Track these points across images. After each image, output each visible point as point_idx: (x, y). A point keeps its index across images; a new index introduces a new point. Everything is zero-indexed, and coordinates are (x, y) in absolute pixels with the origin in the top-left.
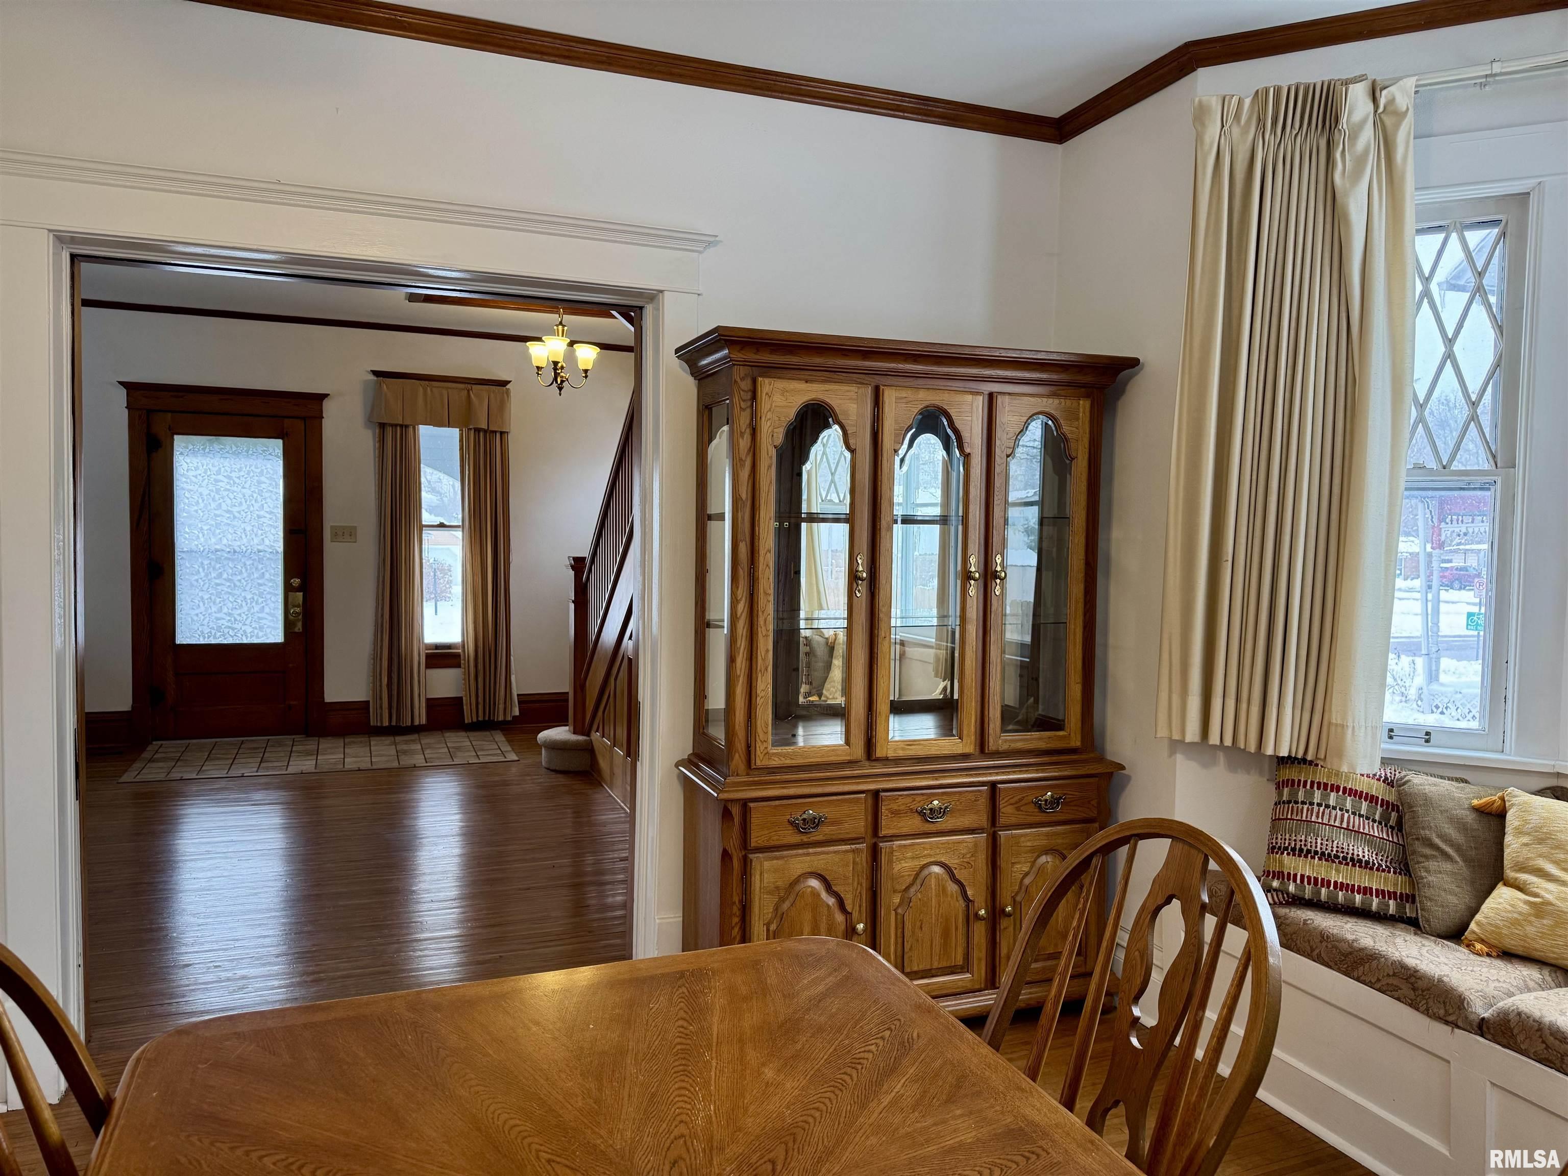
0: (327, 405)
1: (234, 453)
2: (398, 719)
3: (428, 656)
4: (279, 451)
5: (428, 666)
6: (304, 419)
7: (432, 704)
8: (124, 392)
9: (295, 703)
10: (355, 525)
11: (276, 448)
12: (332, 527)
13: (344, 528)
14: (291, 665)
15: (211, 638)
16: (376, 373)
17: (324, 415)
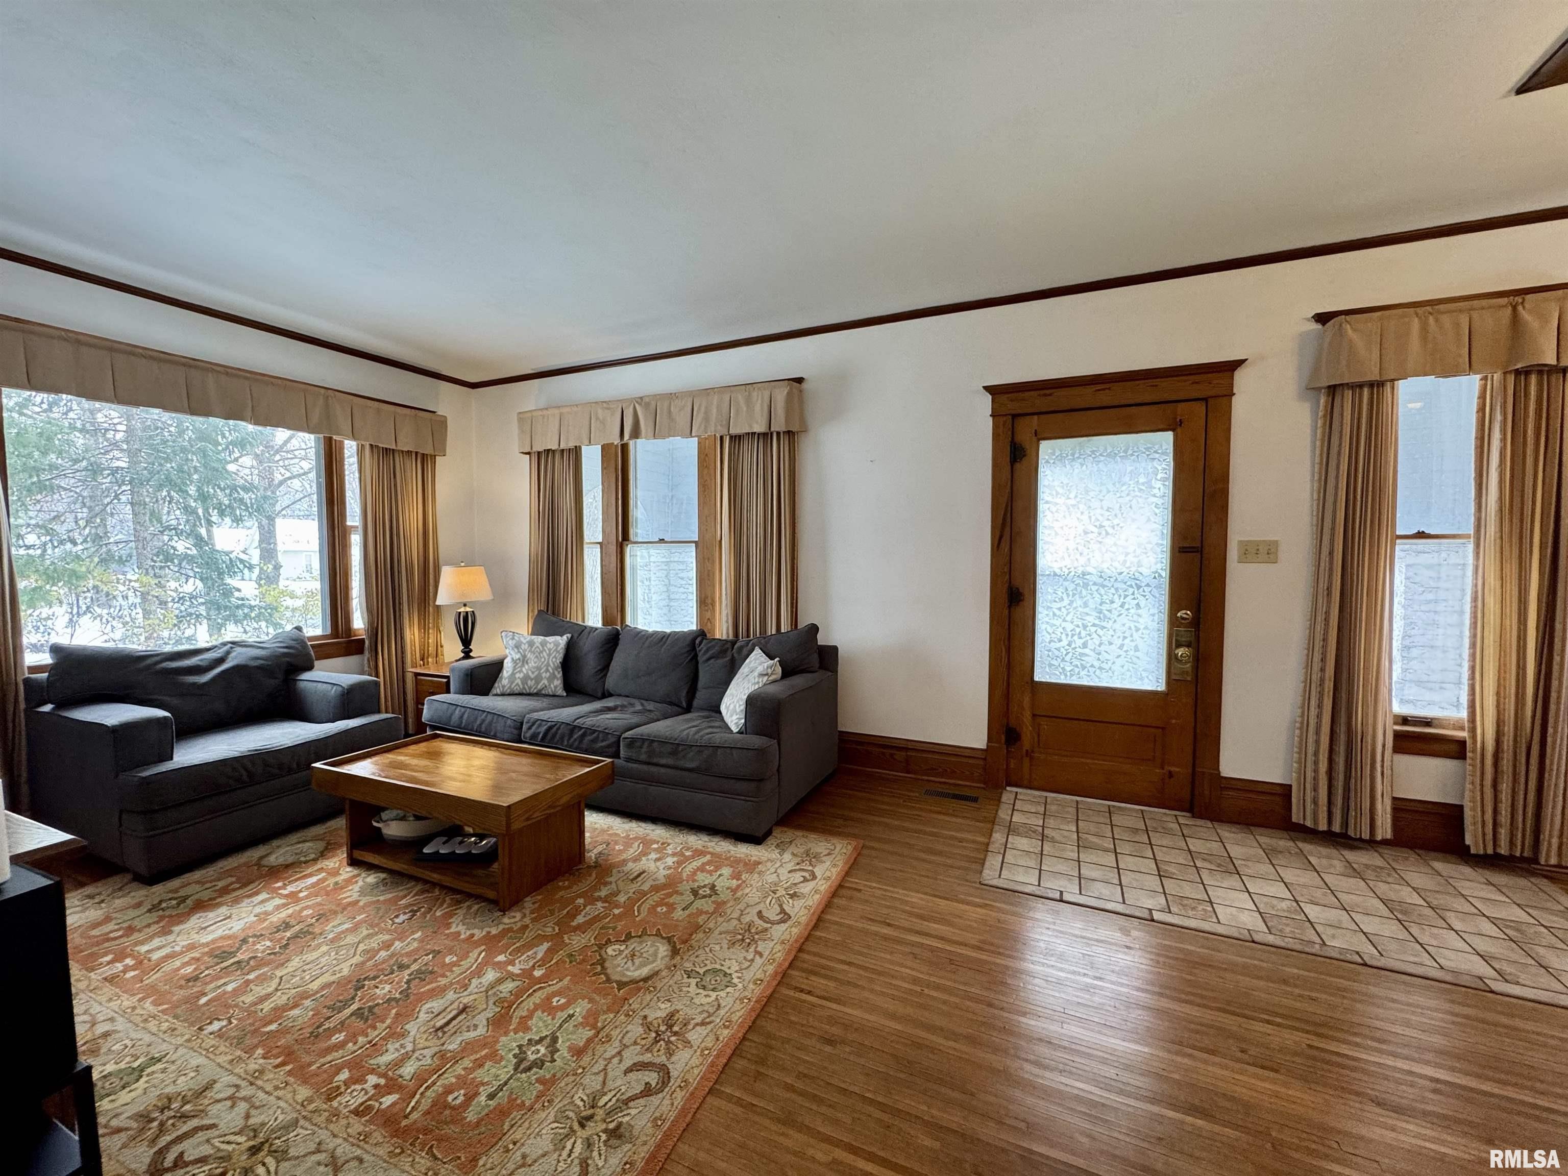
0: (1240, 377)
1: (1109, 455)
2: (1345, 823)
3: (1398, 736)
4: (1170, 448)
5: (1397, 749)
6: (1206, 400)
7: (1401, 807)
8: (987, 400)
9: (1177, 770)
10: (1276, 539)
11: (1164, 443)
12: (1240, 542)
13: (1257, 543)
14: (1174, 721)
15: (1074, 678)
16: (1322, 318)
17: (1235, 391)
